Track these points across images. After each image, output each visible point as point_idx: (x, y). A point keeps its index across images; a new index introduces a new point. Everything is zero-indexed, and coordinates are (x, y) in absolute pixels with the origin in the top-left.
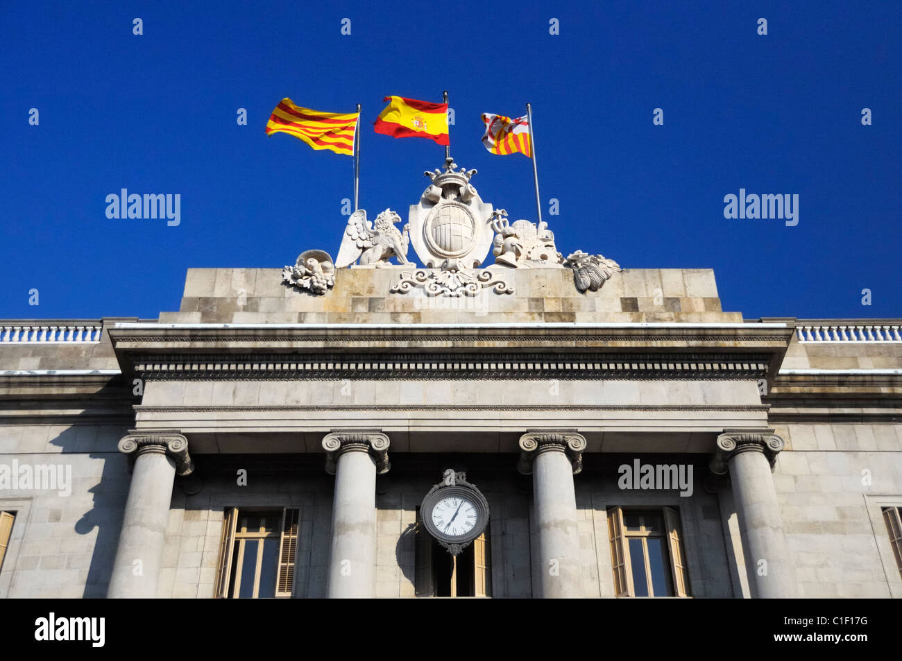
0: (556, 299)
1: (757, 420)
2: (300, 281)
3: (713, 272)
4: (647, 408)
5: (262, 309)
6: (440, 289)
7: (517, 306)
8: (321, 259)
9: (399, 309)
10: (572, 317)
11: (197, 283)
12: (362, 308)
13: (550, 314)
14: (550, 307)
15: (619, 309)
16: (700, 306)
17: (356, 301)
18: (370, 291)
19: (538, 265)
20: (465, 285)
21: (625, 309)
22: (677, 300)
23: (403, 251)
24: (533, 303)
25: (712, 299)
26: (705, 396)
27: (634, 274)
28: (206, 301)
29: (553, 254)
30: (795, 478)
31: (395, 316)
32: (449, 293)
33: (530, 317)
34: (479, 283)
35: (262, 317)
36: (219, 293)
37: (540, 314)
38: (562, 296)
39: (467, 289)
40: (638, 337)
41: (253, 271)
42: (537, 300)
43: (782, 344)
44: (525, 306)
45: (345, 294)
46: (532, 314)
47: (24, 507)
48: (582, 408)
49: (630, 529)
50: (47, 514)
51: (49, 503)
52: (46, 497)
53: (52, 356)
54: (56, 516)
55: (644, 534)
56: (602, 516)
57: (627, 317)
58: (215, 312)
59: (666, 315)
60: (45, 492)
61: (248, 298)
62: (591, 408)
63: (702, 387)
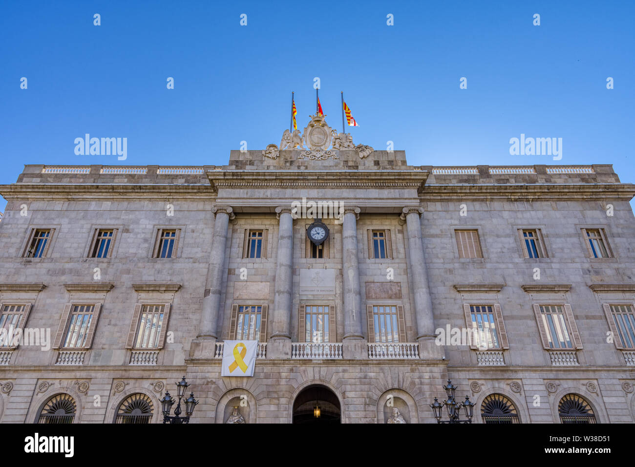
0: (352, 161)
1: (416, 203)
2: (267, 155)
4: (380, 199)
5: (255, 164)
6: (314, 158)
7: (339, 164)
8: (275, 147)
9: (300, 165)
10: (357, 167)
11: (234, 155)
12: (288, 164)
13: (350, 166)
14: (350, 164)
15: (373, 165)
16: (400, 164)
17: (286, 162)
18: (291, 158)
19: (347, 149)
20: (322, 156)
21: (375, 165)
22: (392, 161)
24: (345, 162)
25: (404, 161)
26: (399, 195)
27: (379, 152)
28: (237, 162)
29: (352, 145)
30: (428, 220)
31: (299, 167)
32: (317, 159)
33: (343, 167)
34: (327, 156)
35: (255, 167)
36: (241, 159)
37: (347, 166)
38: (354, 160)
39: (323, 158)
40: (378, 176)
42: (346, 161)
43: (425, 177)
44: (342, 163)
45: (282, 159)
46: (344, 166)
47: (183, 228)
48: (360, 199)
49: (374, 237)
50: (190, 230)
51: (191, 226)
52: (189, 225)
53: (189, 178)
54: (193, 231)
55: (378, 238)
56: (365, 232)
57: (376, 167)
58: (240, 166)
59: (388, 167)
60: (189, 223)
61: (250, 161)
62: (362, 199)
63: (399, 191)
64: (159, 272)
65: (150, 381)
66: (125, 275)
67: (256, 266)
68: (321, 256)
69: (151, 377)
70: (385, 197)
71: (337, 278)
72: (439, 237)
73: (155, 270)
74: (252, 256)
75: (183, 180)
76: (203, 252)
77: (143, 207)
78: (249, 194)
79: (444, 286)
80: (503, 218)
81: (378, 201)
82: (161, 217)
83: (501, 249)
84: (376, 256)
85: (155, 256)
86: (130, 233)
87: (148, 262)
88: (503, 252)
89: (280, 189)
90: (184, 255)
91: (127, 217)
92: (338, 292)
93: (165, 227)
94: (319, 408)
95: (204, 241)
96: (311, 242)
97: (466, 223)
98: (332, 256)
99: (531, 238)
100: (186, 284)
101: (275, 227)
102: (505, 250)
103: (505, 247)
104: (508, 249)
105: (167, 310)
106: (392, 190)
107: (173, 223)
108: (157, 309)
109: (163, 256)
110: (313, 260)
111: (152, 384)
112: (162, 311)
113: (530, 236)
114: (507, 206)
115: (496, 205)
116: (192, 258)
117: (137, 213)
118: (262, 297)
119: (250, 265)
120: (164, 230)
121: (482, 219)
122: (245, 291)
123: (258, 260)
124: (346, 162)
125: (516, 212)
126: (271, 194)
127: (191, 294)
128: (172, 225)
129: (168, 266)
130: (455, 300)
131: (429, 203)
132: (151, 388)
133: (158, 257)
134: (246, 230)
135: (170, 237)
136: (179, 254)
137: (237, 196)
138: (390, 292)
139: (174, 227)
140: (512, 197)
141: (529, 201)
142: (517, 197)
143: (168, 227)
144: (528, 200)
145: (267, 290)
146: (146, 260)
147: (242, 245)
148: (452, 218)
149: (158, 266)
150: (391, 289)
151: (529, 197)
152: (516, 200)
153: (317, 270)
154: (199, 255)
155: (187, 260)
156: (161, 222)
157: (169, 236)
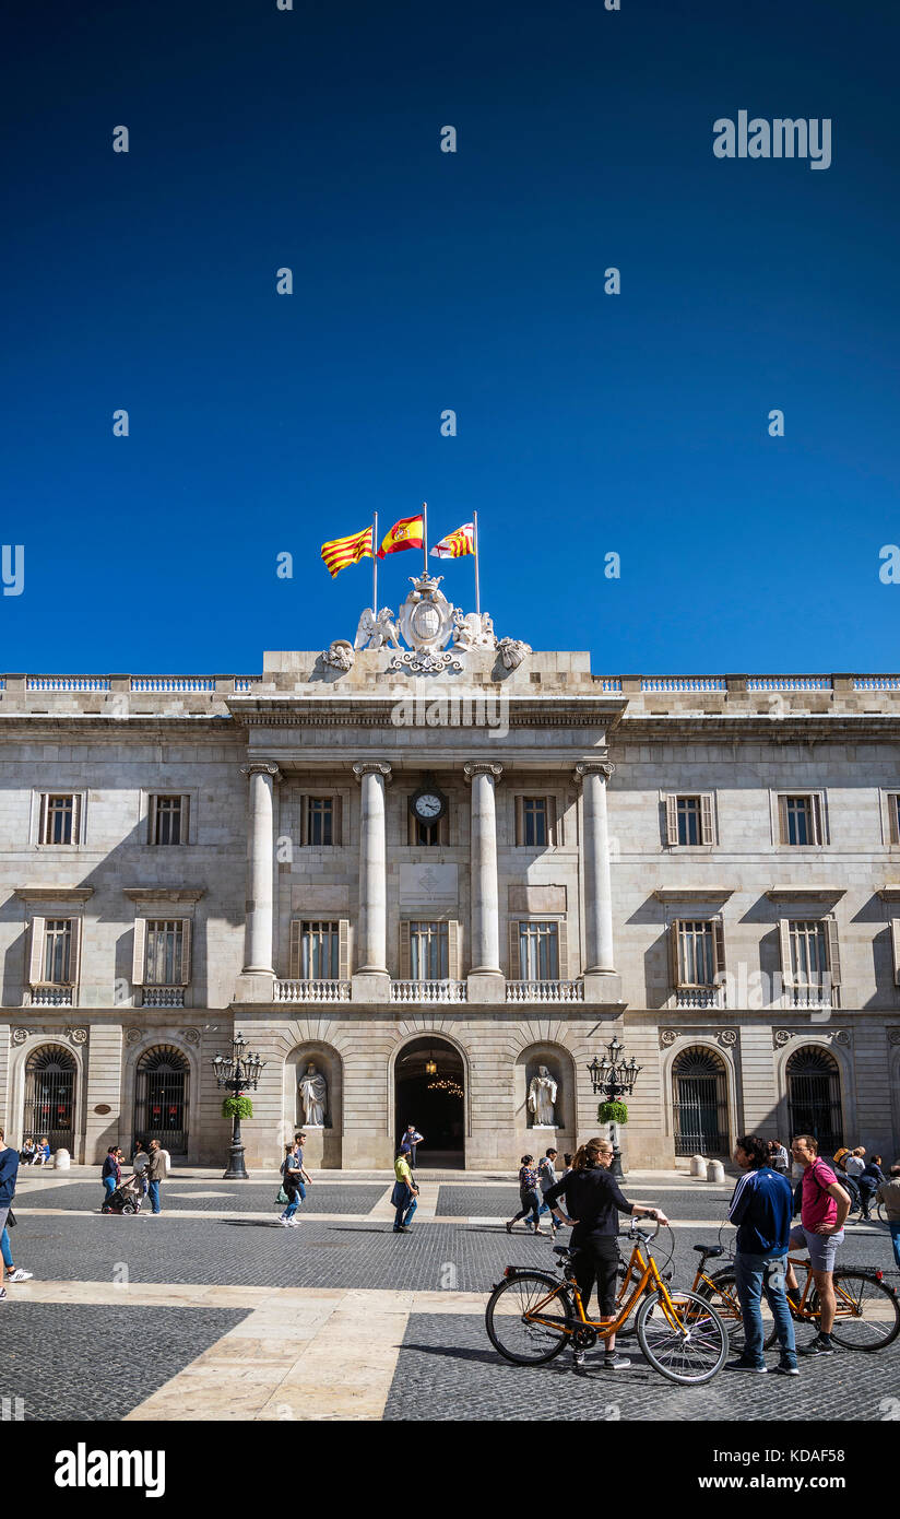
0: (490, 674)
2: (333, 663)
3: (589, 655)
4: (538, 748)
5: (311, 680)
6: (419, 668)
7: (466, 680)
8: (346, 646)
9: (394, 681)
10: (499, 687)
11: (272, 661)
12: (372, 680)
13: (487, 685)
14: (487, 679)
15: (529, 684)
16: (578, 679)
17: (368, 675)
18: (376, 668)
19: (480, 648)
20: (434, 665)
21: (532, 681)
22: (564, 674)
23: (395, 638)
24: (475, 676)
25: (586, 674)
26: (573, 739)
27: (540, 654)
28: (278, 675)
29: (491, 638)
30: (623, 779)
31: (392, 686)
32: (423, 669)
33: (474, 686)
34: (444, 663)
35: (312, 687)
36: (284, 670)
37: (480, 684)
38: (494, 671)
39: (435, 667)
41: (303, 653)
44: (471, 679)
45: (360, 671)
46: (475, 684)
47: (193, 793)
48: (501, 748)
49: (528, 807)
50: (206, 797)
51: (206, 791)
52: (204, 788)
53: (190, 701)
54: (211, 799)
55: (535, 811)
56: (512, 801)
57: (533, 687)
58: (284, 682)
59: (556, 685)
60: (202, 785)
61: (302, 674)
62: (506, 748)
63: (572, 733)
64: (164, 868)
65: (178, 1029)
66: (108, 874)
67: (325, 858)
68: (434, 842)
69: (179, 1023)
70: (547, 745)
71: (460, 879)
72: (640, 810)
73: (157, 865)
74: (317, 843)
75: (180, 705)
76: (233, 835)
77: (117, 755)
78: (304, 739)
79: (640, 891)
80: (757, 776)
81: (534, 751)
82: (153, 774)
83: (744, 829)
84: (529, 842)
85: (154, 842)
86: (103, 801)
87: (143, 852)
88: (745, 836)
89: (360, 730)
90: (202, 841)
91: (92, 774)
92: (463, 900)
93: (161, 793)
94: (434, 1062)
95: (232, 816)
96: (417, 820)
97: (690, 784)
98: (452, 841)
99: (800, 810)
100: (212, 887)
101: (353, 793)
102: (750, 833)
103: (750, 828)
104: (755, 830)
105: (186, 928)
106: (560, 731)
107: (174, 784)
108: (170, 928)
109: (166, 842)
110: (422, 849)
111: (183, 1033)
112: (180, 929)
113: (798, 806)
114: (768, 754)
115: (749, 753)
116: (215, 845)
117: (108, 766)
118: (338, 909)
119: (315, 858)
120: (160, 798)
121: (719, 778)
122: (310, 899)
123: (328, 848)
124: (479, 675)
125: (781, 764)
126: (344, 738)
127: (222, 904)
128: (172, 788)
129: (176, 858)
130: (654, 912)
131: (628, 749)
132: (182, 1038)
133: (157, 843)
134: (302, 797)
135: (172, 809)
136: (192, 839)
137: (283, 741)
138: (548, 900)
139: (177, 792)
140: (779, 738)
141: (809, 744)
142: (787, 738)
143: (167, 793)
144: (806, 743)
145: (345, 898)
146: (140, 848)
147: (298, 822)
148: (666, 776)
149: (160, 859)
150: (550, 896)
151: (809, 738)
152: (785, 743)
153: (428, 866)
154: (227, 840)
155: (207, 850)
156: (153, 783)
157: (169, 806)
